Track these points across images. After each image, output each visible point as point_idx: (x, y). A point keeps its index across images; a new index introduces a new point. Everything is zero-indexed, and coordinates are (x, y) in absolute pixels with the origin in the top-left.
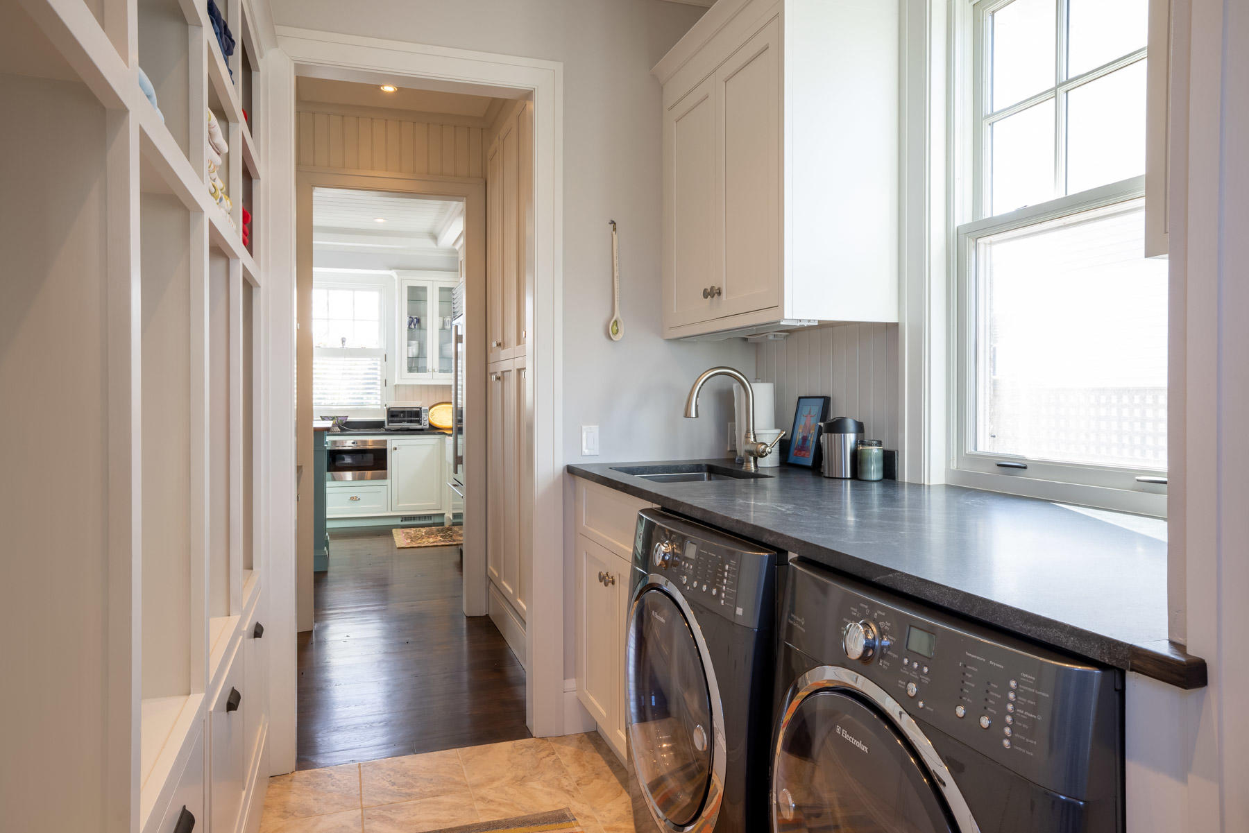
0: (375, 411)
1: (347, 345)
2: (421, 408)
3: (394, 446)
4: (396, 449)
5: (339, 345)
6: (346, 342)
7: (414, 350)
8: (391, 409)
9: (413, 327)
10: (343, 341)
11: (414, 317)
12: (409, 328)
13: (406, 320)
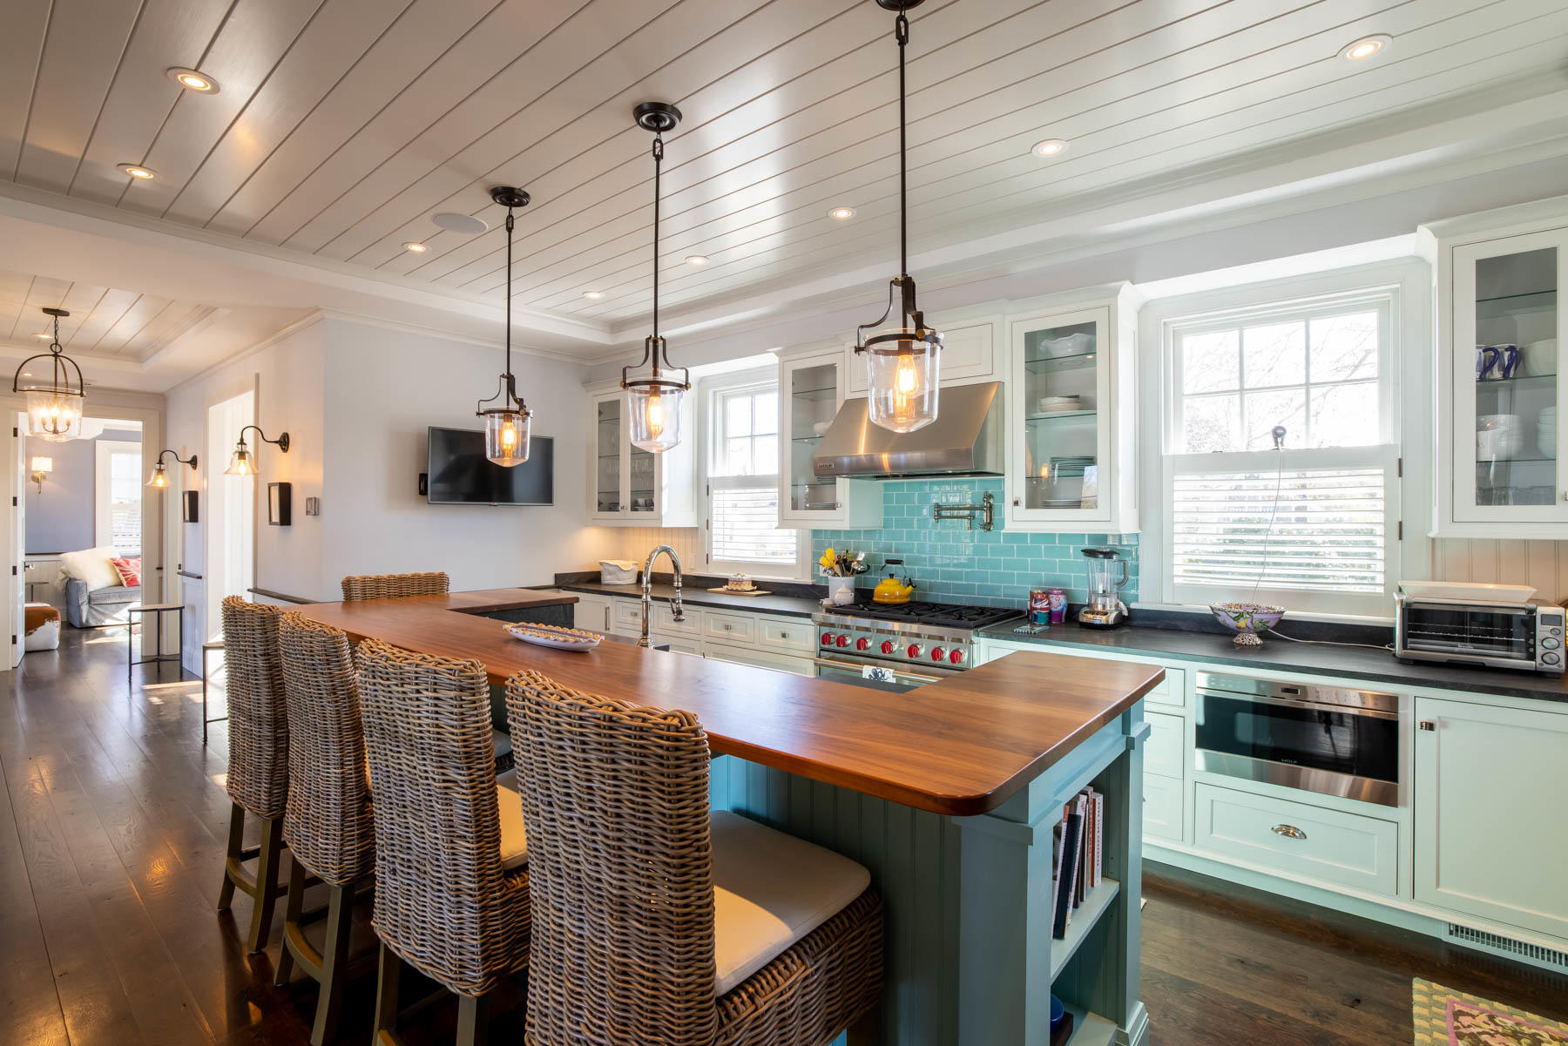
0: (1367, 601)
1: (1291, 443)
2: (1532, 611)
3: (1423, 717)
4: (1430, 727)
5: (1267, 444)
6: (1286, 437)
7: (1501, 435)
8: (1415, 606)
9: (1497, 374)
10: (1278, 434)
11: (1500, 346)
12: (1482, 379)
13: (1470, 357)
